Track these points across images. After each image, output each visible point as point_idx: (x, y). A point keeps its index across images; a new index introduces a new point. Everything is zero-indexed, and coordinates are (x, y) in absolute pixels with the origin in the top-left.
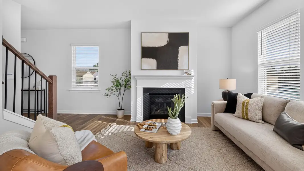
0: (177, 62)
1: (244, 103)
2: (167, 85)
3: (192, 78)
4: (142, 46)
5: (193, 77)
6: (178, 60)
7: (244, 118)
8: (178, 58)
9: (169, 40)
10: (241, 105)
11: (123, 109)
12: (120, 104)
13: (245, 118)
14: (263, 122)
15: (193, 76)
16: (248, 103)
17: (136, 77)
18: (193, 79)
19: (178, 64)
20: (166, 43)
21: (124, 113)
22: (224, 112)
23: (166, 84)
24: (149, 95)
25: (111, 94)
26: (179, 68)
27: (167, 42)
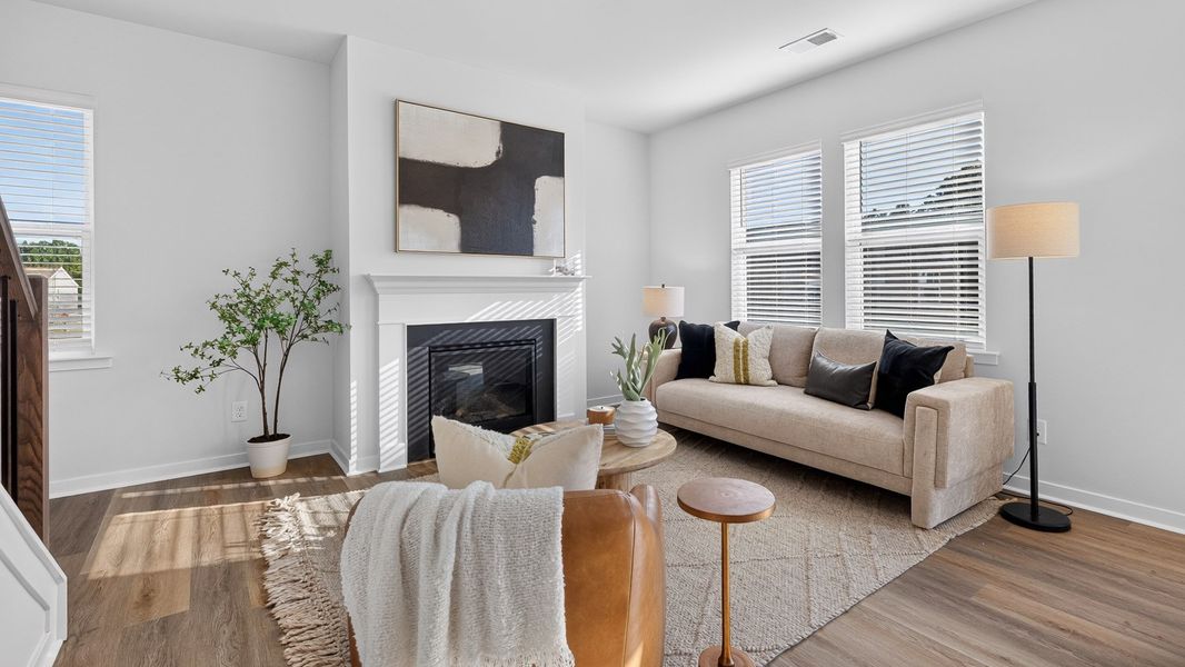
0: (531, 231)
1: (736, 344)
2: (490, 310)
3: (574, 284)
4: (401, 155)
5: (581, 284)
6: (535, 222)
7: (738, 383)
8: (534, 217)
9: (504, 146)
10: (732, 350)
11: (285, 436)
12: (265, 414)
13: (742, 380)
14: (774, 382)
15: (580, 280)
16: (746, 345)
17: (376, 285)
18: (579, 289)
19: (532, 237)
20: (494, 158)
21: (290, 451)
22: (676, 379)
23: (485, 310)
24: (430, 352)
25: (217, 370)
26: (537, 252)
27: (498, 153)
